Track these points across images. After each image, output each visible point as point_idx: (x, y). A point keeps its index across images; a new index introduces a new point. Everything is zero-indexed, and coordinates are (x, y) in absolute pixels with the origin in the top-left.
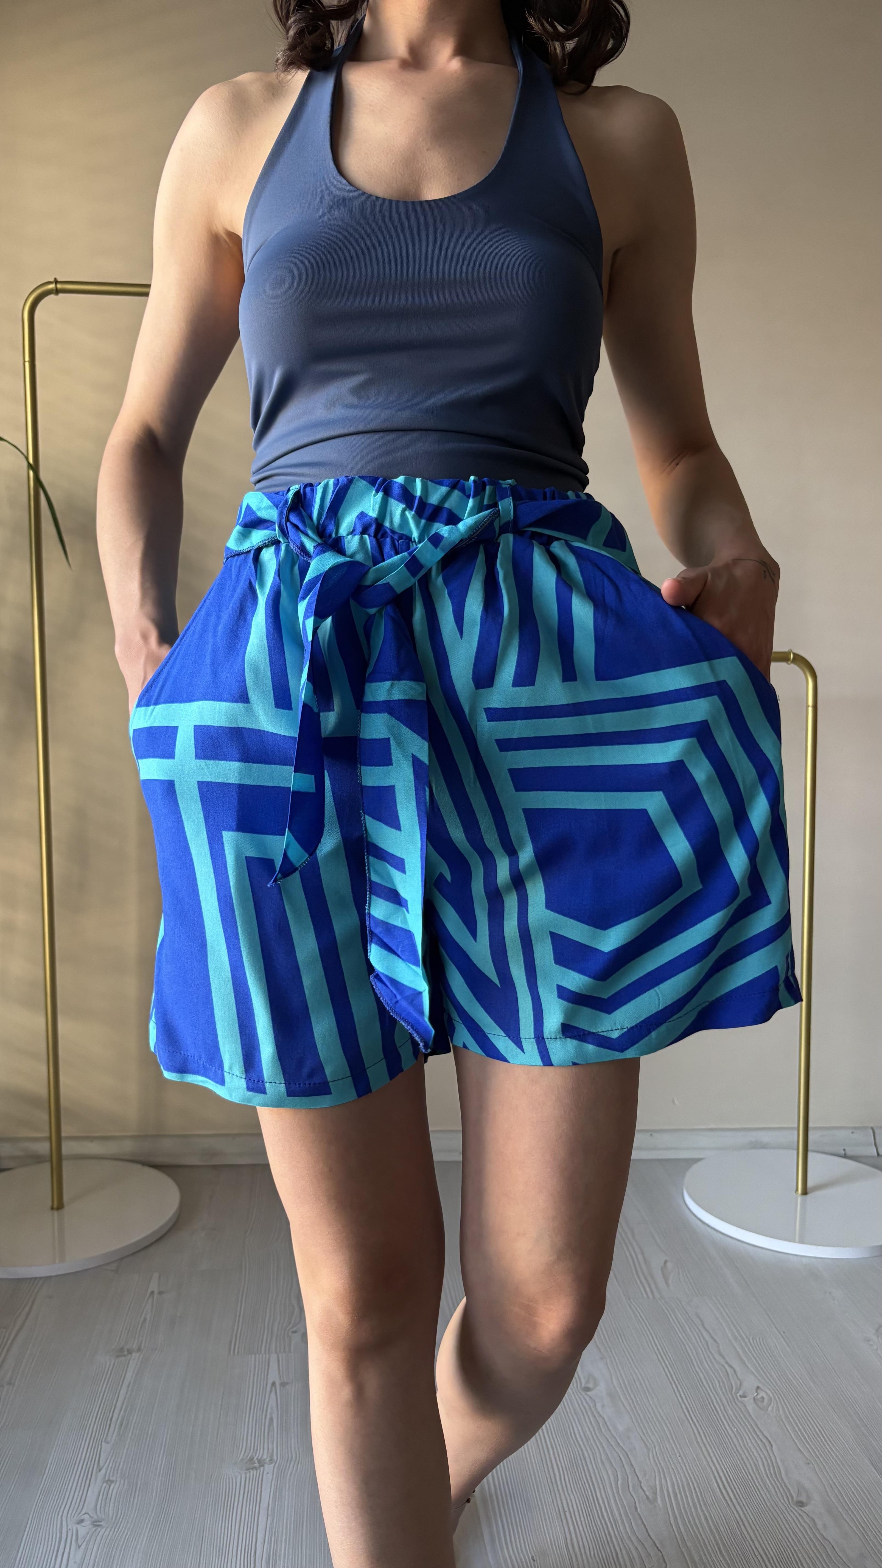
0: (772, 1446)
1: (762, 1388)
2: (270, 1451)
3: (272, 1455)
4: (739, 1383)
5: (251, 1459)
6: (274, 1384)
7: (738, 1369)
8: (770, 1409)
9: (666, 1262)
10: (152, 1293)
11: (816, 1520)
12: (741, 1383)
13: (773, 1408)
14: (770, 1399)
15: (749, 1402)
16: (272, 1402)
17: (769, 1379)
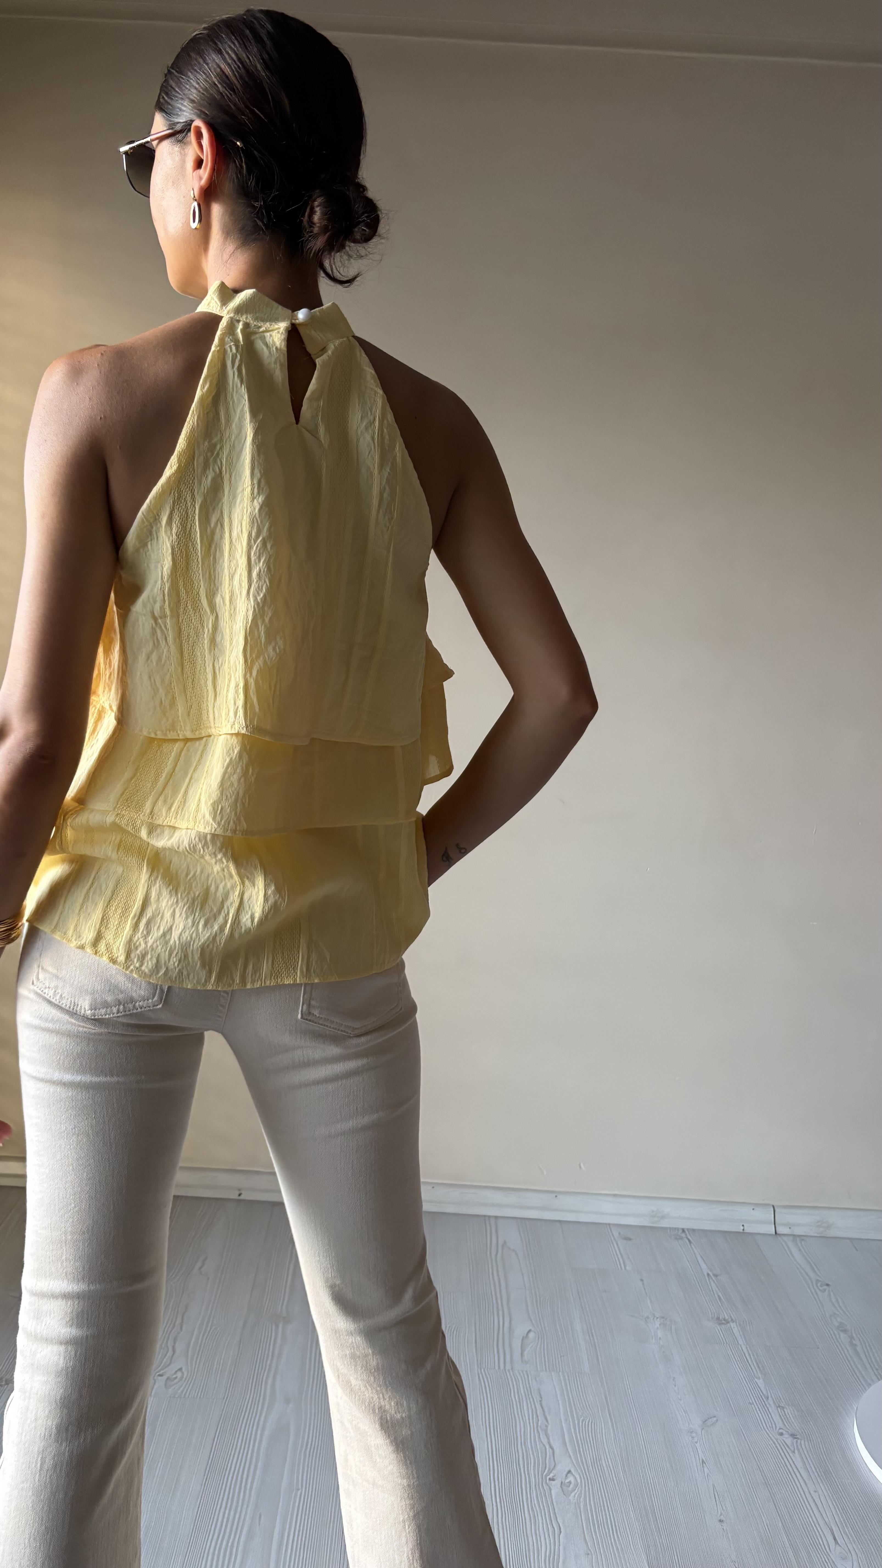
0: (561, 1532)
1: (573, 1472)
4: (553, 1465)
7: (557, 1450)
8: (573, 1494)
9: (530, 1331)
12: (555, 1466)
13: (576, 1494)
14: (576, 1486)
15: (555, 1486)
17: (583, 1463)
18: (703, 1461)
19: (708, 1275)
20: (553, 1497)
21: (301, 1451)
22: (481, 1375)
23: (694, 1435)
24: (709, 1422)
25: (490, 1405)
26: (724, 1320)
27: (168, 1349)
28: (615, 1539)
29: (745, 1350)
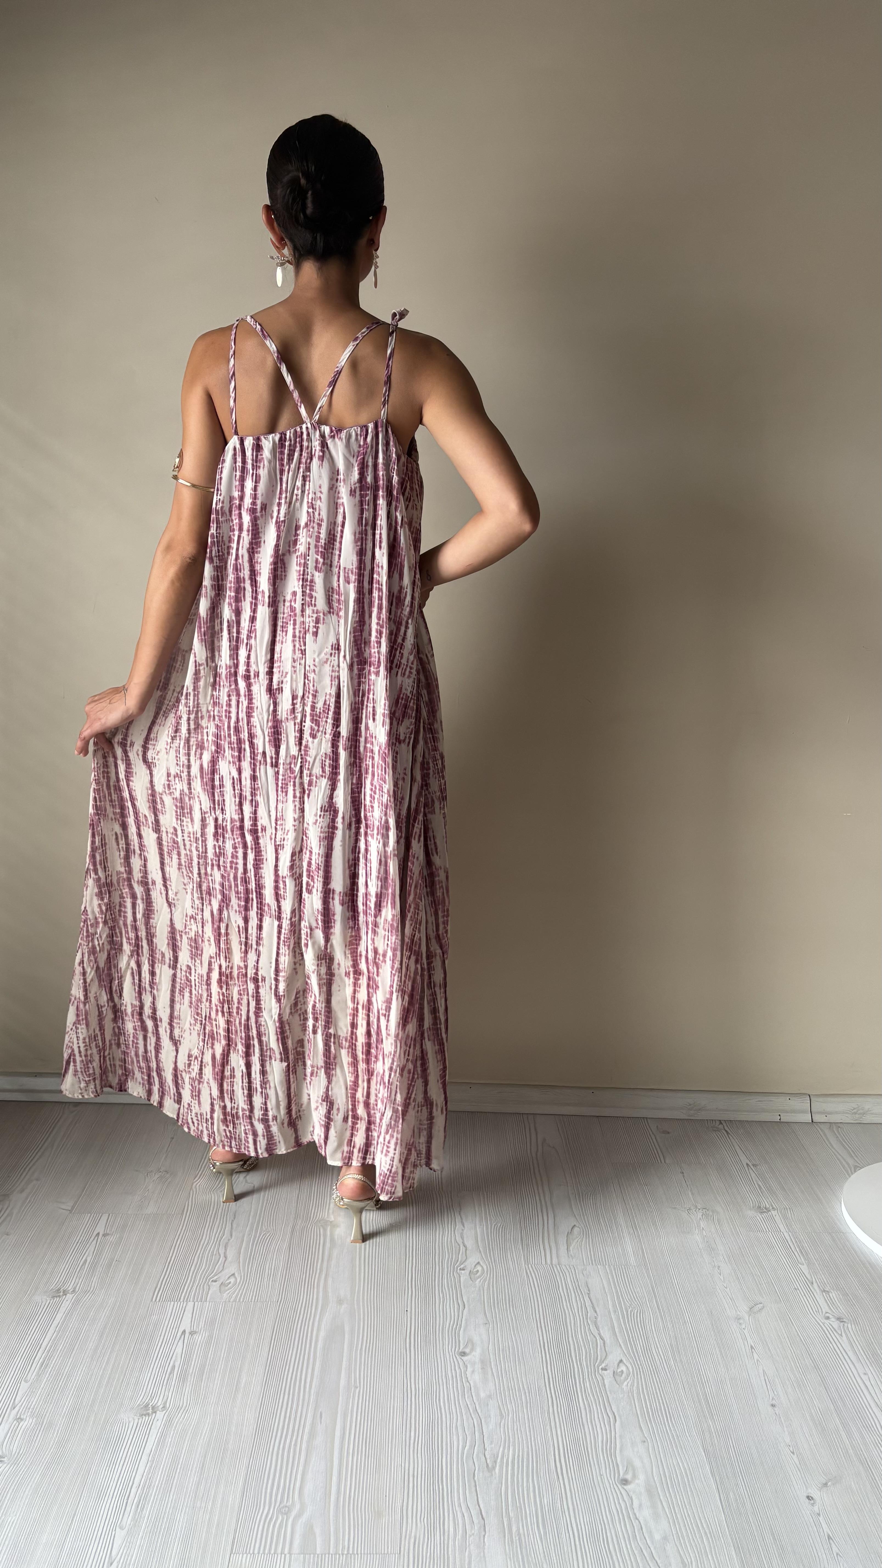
0: (616, 1420)
1: (625, 1361)
2: (165, 1398)
3: (166, 1403)
4: (604, 1355)
5: (147, 1406)
6: (184, 1332)
7: (608, 1341)
8: (626, 1383)
9: (574, 1226)
10: (98, 1234)
11: (634, 1498)
12: (606, 1357)
13: (628, 1383)
14: (628, 1375)
15: (608, 1376)
16: (179, 1350)
17: (634, 1354)
18: (752, 1347)
19: (747, 1164)
20: (607, 1387)
21: (356, 1350)
22: (528, 1271)
23: (741, 1321)
24: (756, 1308)
25: (539, 1299)
26: (765, 1208)
27: (220, 1255)
28: (669, 1426)
29: (788, 1238)
